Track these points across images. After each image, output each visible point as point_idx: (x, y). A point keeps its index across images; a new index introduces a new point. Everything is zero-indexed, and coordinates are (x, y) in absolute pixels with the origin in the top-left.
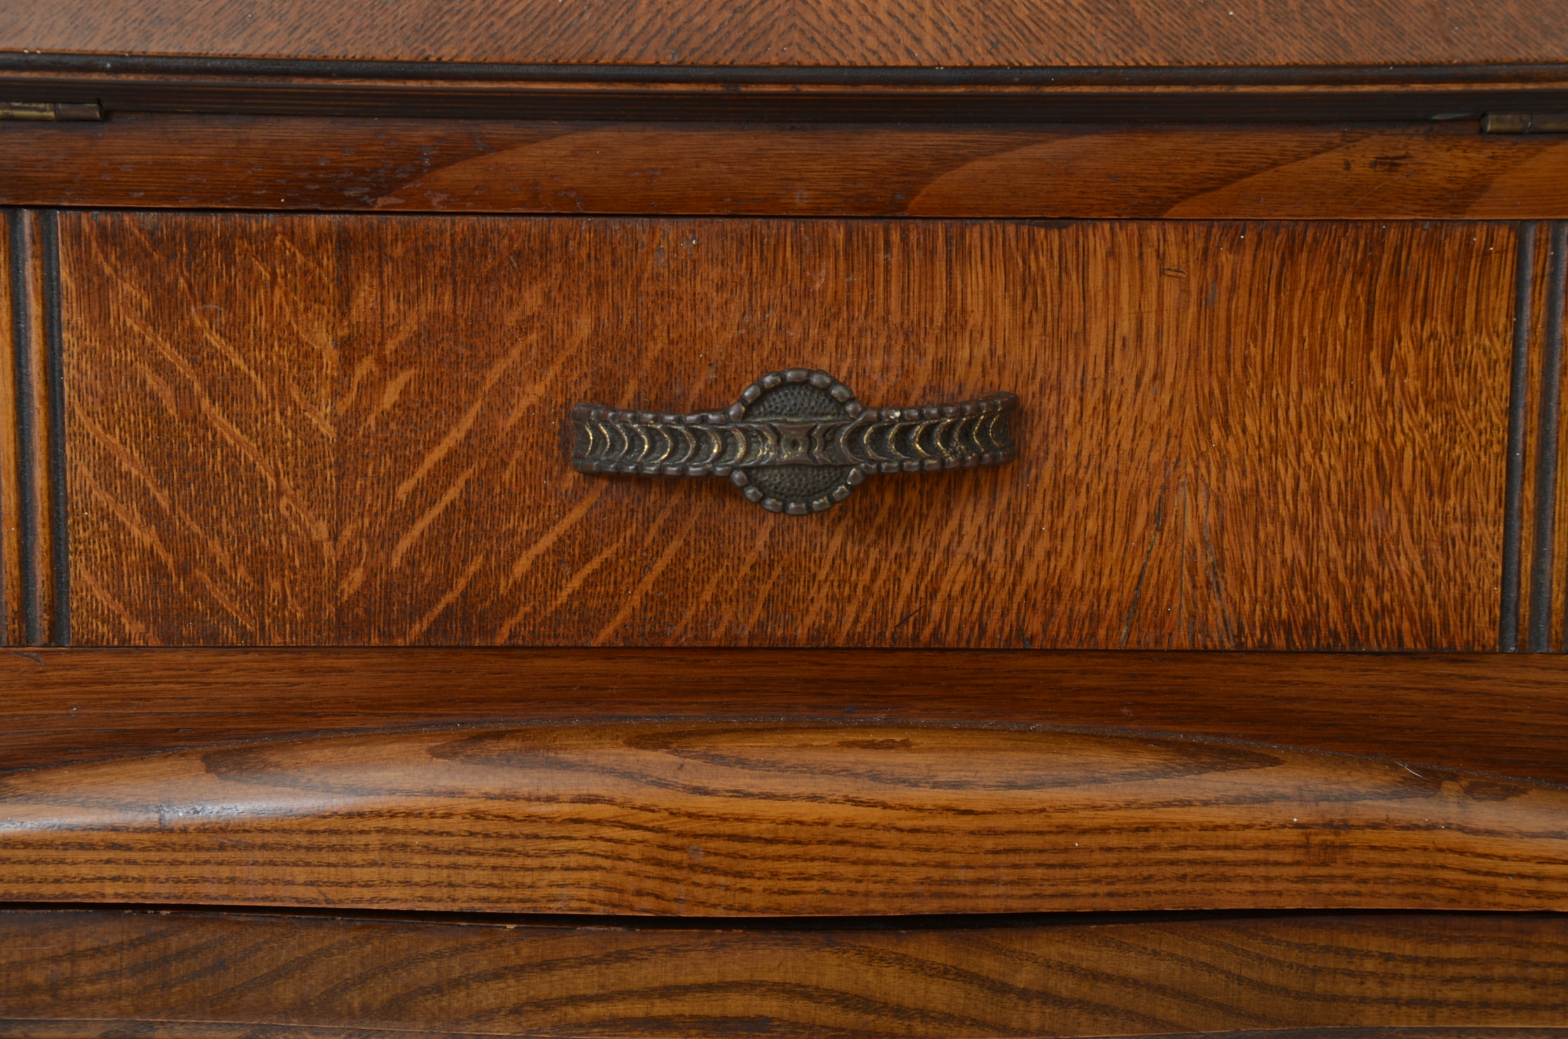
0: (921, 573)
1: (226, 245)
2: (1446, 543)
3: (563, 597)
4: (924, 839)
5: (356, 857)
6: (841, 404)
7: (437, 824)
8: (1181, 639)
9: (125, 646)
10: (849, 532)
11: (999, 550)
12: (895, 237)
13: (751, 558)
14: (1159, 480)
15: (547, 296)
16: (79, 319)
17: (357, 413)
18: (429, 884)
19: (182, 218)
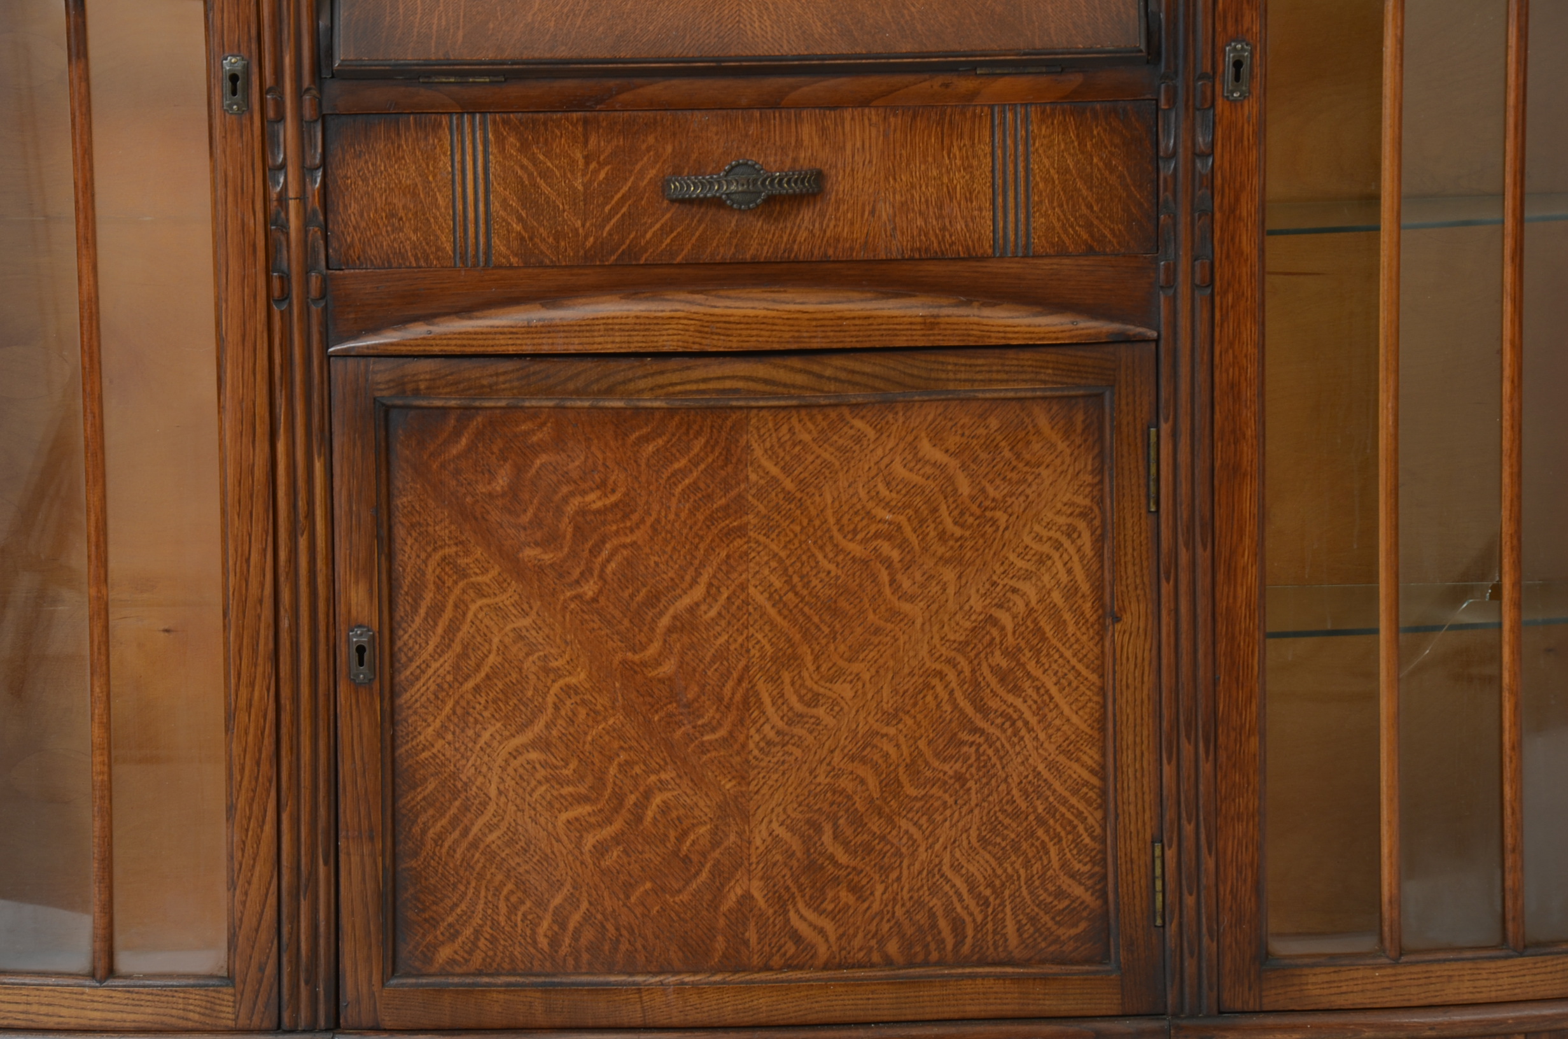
0: (790, 234)
1: (545, 124)
2: (973, 218)
3: (664, 246)
4: (791, 322)
5: (596, 334)
6: (759, 171)
7: (623, 321)
8: (883, 256)
9: (511, 267)
10: (764, 220)
11: (817, 225)
12: (777, 115)
13: (729, 230)
14: (872, 199)
15: (656, 138)
16: (495, 151)
17: (591, 182)
18: (621, 342)
19: (530, 115)
